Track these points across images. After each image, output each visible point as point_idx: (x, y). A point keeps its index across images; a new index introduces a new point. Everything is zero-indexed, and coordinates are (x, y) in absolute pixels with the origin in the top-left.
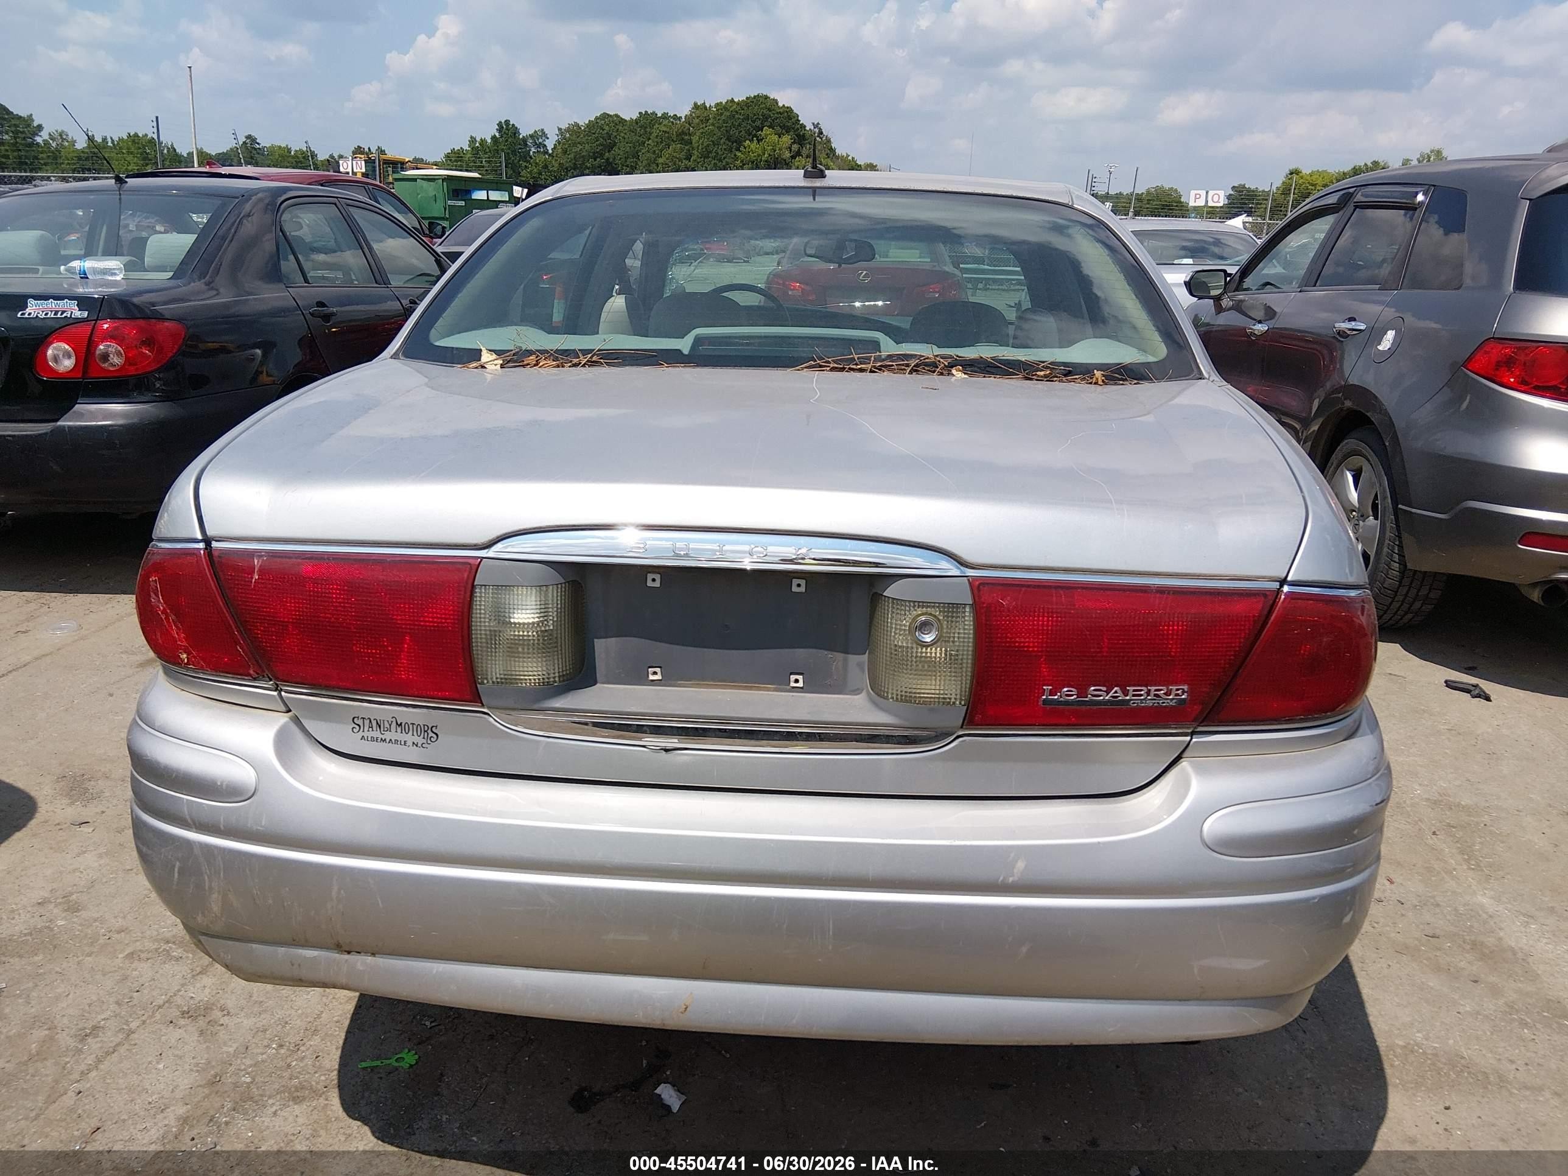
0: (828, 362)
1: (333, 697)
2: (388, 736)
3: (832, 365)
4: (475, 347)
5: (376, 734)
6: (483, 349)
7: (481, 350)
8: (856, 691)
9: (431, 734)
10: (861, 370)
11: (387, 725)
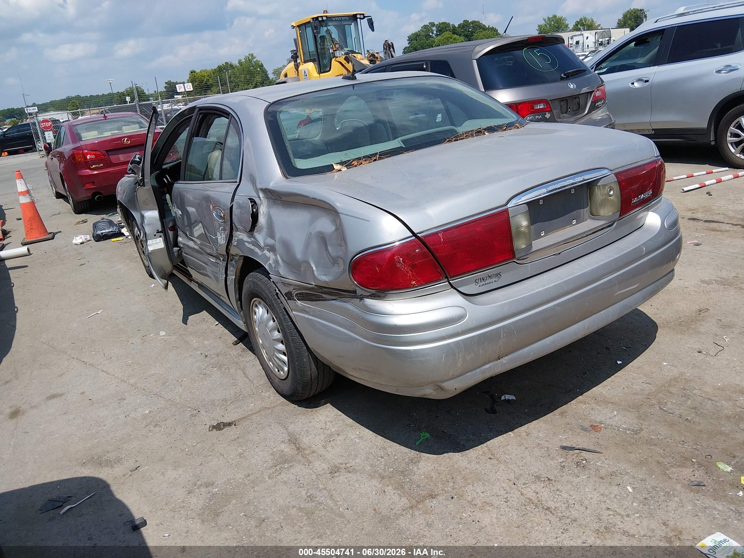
0: (452, 138)
1: (465, 276)
2: (487, 282)
3: (454, 139)
4: (331, 164)
5: (483, 283)
6: (333, 164)
7: (332, 165)
8: (586, 220)
9: (499, 276)
10: (462, 139)
11: (486, 278)
